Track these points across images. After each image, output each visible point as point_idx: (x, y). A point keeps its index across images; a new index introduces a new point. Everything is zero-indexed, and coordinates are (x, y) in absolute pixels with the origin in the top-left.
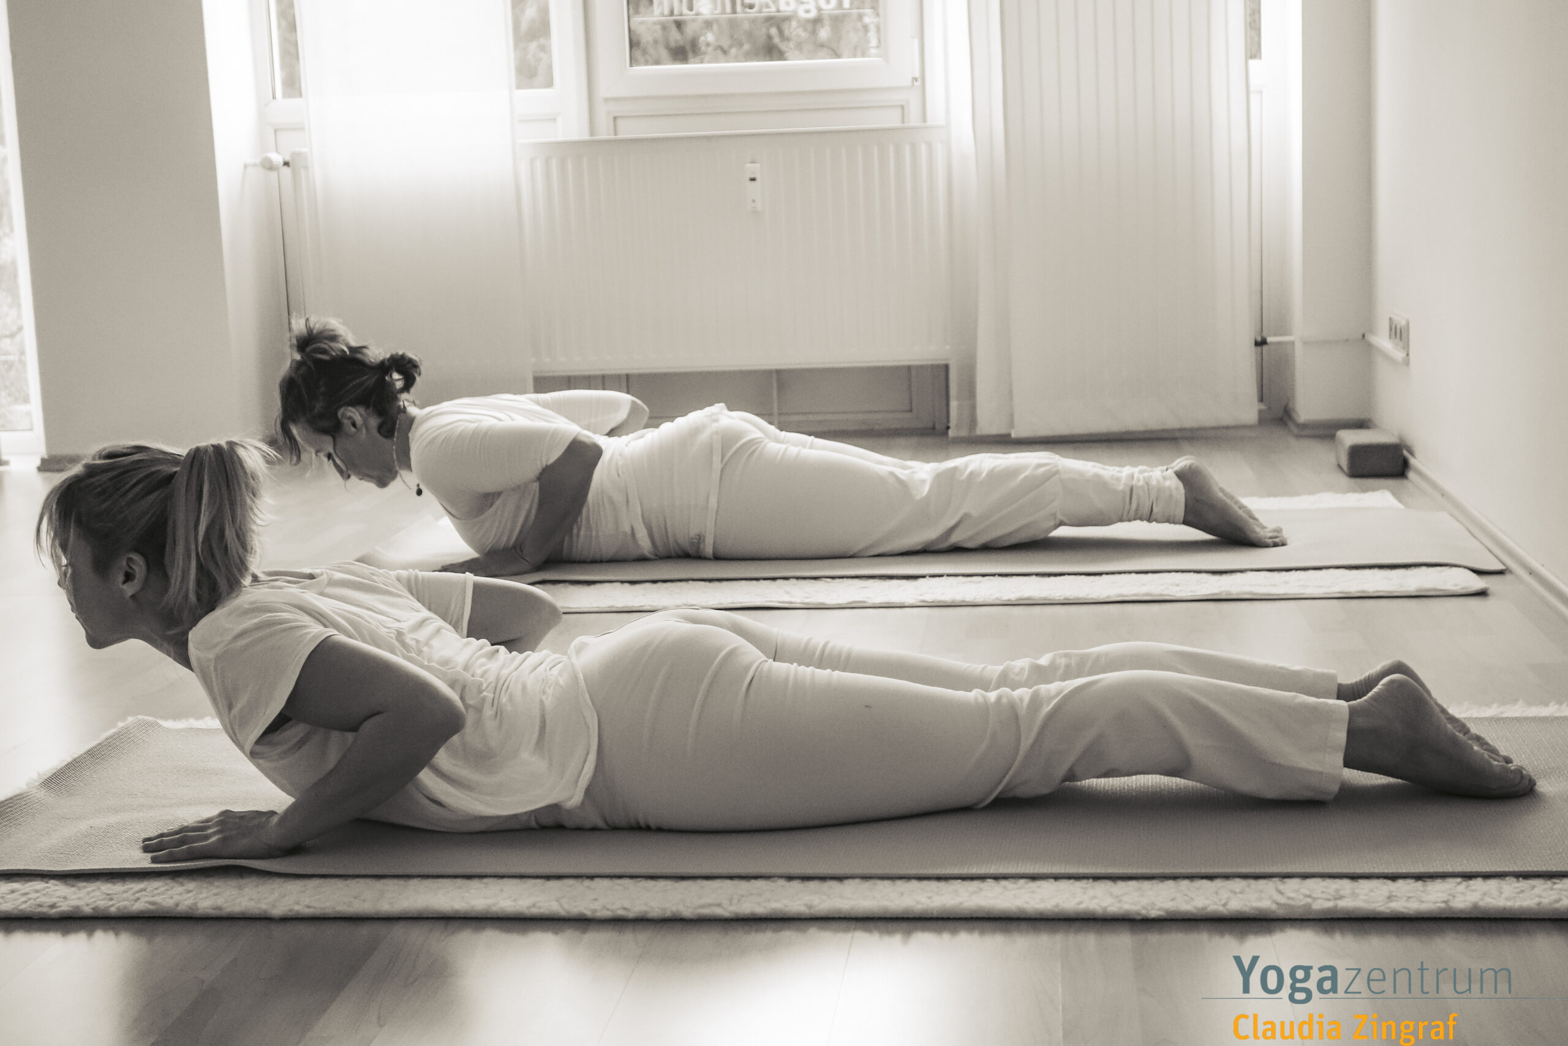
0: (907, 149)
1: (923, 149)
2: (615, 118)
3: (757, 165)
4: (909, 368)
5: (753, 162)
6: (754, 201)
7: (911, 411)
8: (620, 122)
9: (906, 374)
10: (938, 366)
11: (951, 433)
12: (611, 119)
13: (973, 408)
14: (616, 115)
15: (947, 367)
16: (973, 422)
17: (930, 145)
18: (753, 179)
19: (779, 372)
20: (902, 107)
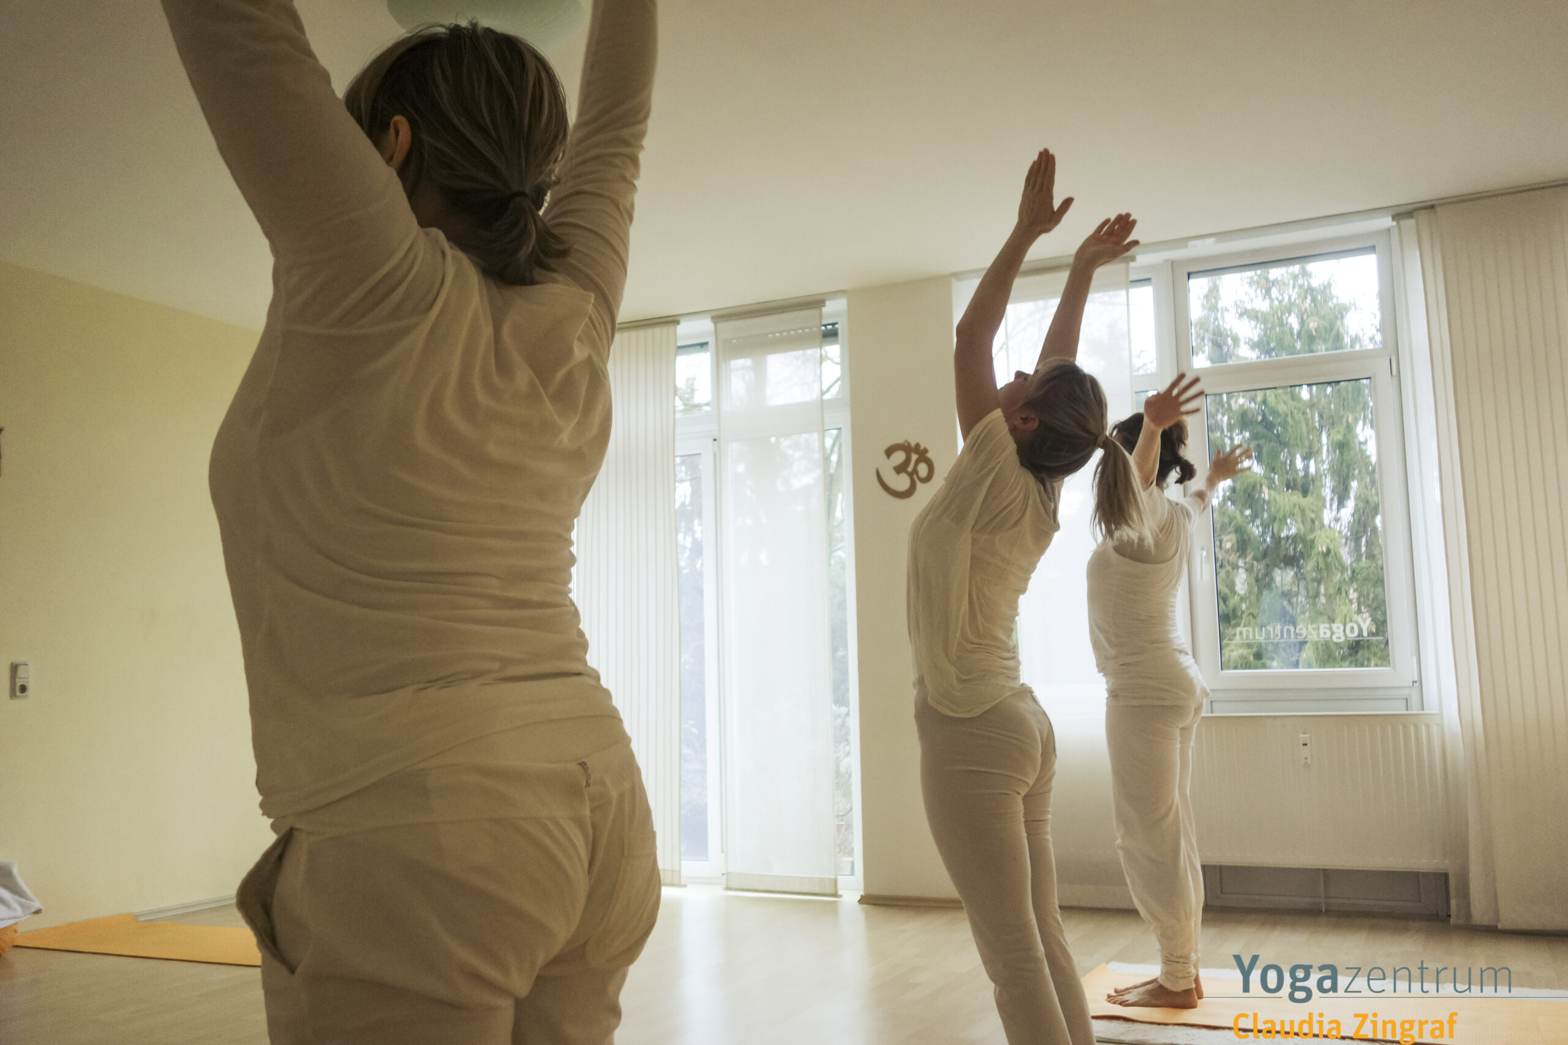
0: (1412, 728)
1: (1423, 728)
2: (1211, 702)
3: (1308, 736)
4: (1418, 873)
5: (1304, 733)
6: (1306, 758)
7: (1420, 902)
8: (1214, 704)
9: (1413, 878)
10: (1440, 874)
11: (1452, 921)
12: (1209, 703)
13: (1468, 906)
14: (1212, 700)
15: (1446, 876)
16: (1469, 916)
17: (1428, 726)
18: (1305, 745)
19: (1324, 870)
20: (1407, 699)
